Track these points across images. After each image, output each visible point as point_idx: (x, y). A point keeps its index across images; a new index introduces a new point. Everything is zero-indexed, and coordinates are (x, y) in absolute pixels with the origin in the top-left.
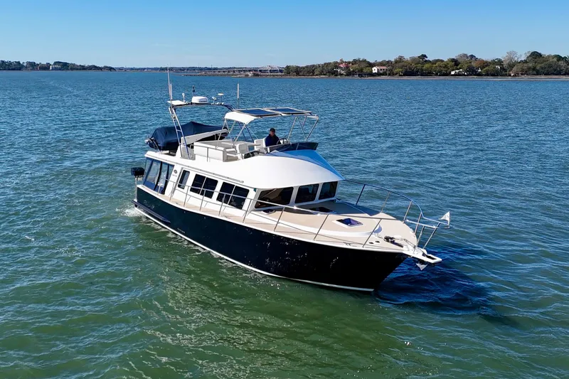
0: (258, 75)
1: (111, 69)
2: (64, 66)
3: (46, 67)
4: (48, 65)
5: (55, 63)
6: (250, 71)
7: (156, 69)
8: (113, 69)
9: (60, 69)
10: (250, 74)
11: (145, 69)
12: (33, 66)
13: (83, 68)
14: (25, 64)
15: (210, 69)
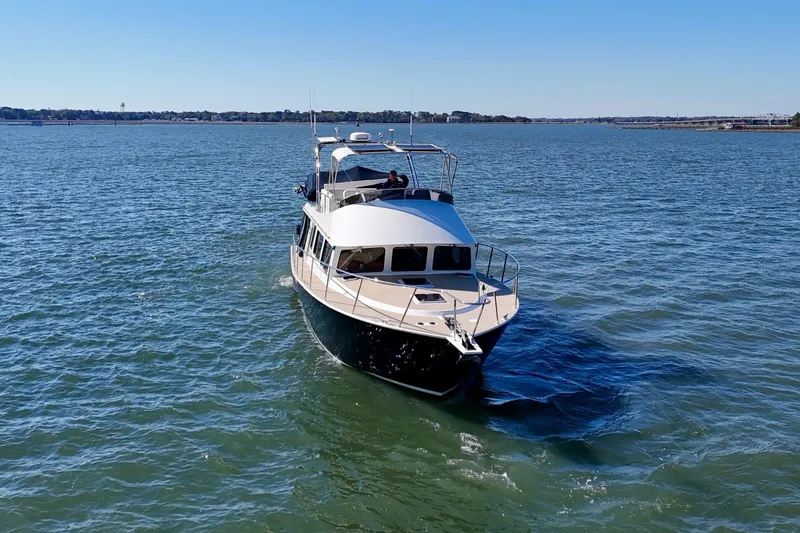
0: (741, 128)
1: (525, 120)
2: (464, 117)
3: (442, 119)
4: (445, 115)
5: (454, 113)
6: (727, 121)
7: (591, 120)
8: (529, 120)
9: (460, 122)
10: (727, 126)
11: (575, 120)
12: (426, 117)
13: (488, 119)
14: (417, 115)
15: (674, 119)
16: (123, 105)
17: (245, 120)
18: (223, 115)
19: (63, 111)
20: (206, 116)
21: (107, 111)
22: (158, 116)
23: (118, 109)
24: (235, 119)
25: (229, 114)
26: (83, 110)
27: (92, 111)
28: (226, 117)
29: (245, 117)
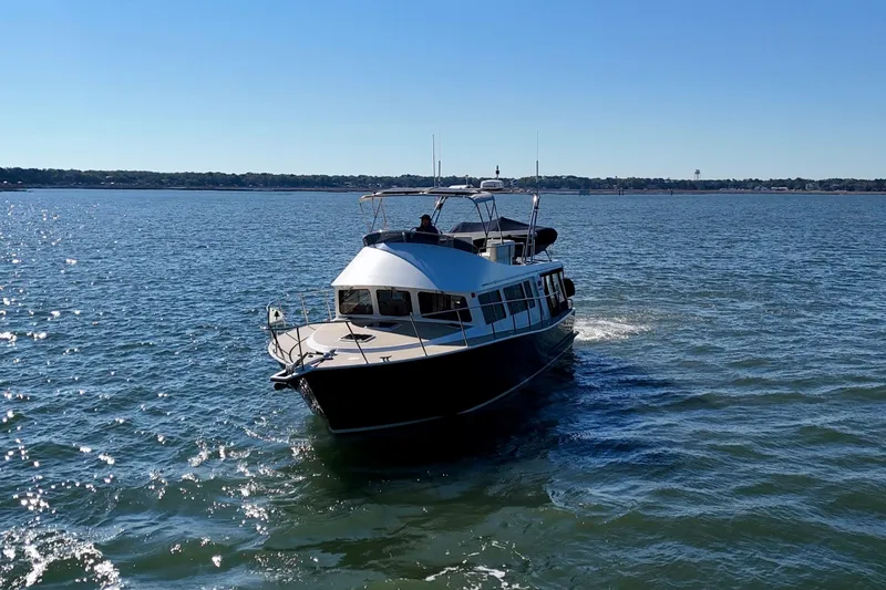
16: (698, 172)
17: (851, 189)
18: (821, 182)
19: (629, 180)
20: (800, 184)
21: (680, 179)
22: (737, 185)
23: (693, 178)
24: (837, 188)
25: (830, 181)
26: (652, 178)
27: (661, 180)
28: (826, 185)
29: (851, 186)
